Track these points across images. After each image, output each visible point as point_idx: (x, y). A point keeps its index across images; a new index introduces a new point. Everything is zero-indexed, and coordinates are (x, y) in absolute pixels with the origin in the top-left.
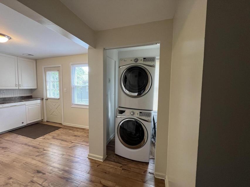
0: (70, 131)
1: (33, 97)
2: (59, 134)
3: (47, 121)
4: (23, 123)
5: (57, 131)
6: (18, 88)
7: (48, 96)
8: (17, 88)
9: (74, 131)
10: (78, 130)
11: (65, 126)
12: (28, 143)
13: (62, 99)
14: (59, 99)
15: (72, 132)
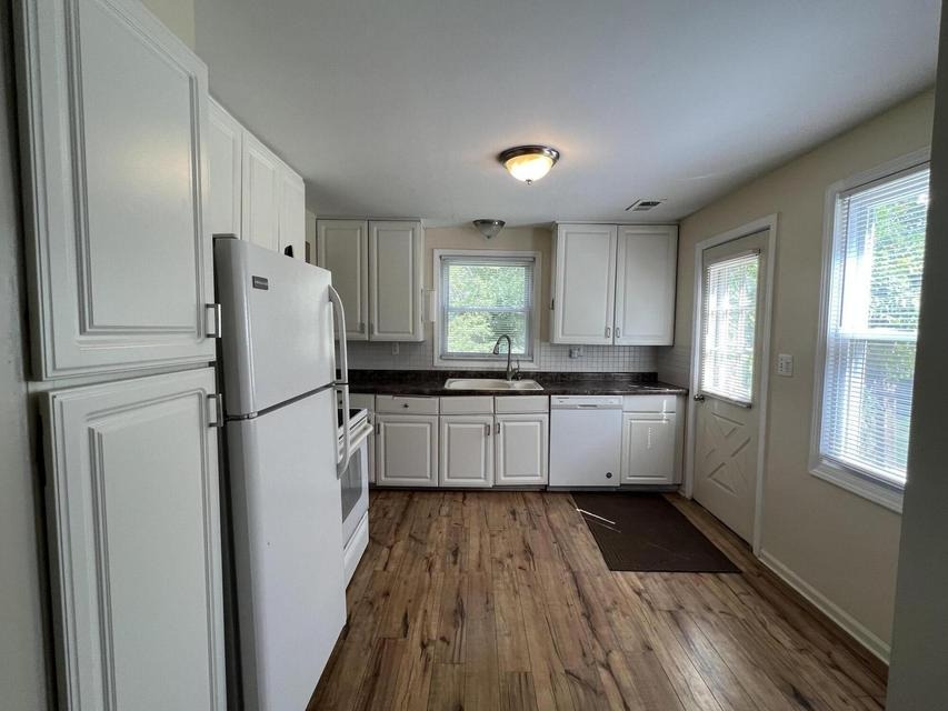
0: (777, 631)
1: (660, 378)
2: (710, 610)
3: (693, 500)
4: (609, 476)
5: (708, 579)
6: (611, 343)
7: (708, 387)
8: (609, 342)
9: (806, 644)
10: (839, 657)
11: (762, 571)
12: (583, 575)
13: (763, 409)
14: (750, 406)
15: (786, 642)
